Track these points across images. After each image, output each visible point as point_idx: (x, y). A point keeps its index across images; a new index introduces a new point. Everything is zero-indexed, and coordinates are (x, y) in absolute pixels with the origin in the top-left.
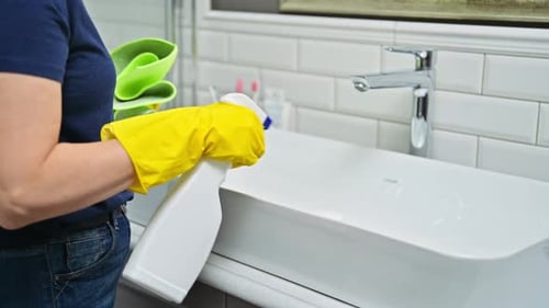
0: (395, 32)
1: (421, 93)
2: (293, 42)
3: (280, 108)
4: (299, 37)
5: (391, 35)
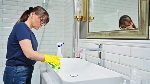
0: (100, 41)
1: (100, 52)
3: (83, 55)
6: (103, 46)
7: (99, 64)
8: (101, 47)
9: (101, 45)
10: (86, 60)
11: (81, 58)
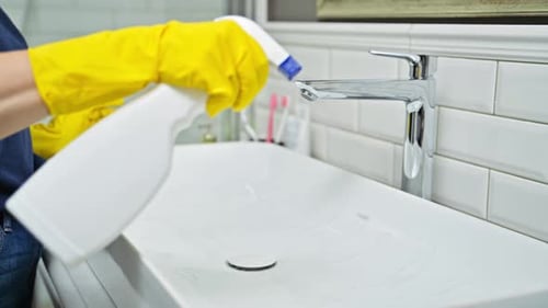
0: (410, 36)
1: (415, 107)
2: (326, 52)
3: (298, 126)
4: (329, 47)
5: (407, 41)
6: (438, 67)
7: (405, 186)
8: (424, 77)
9: (424, 58)
10: (313, 155)
11: (281, 144)
